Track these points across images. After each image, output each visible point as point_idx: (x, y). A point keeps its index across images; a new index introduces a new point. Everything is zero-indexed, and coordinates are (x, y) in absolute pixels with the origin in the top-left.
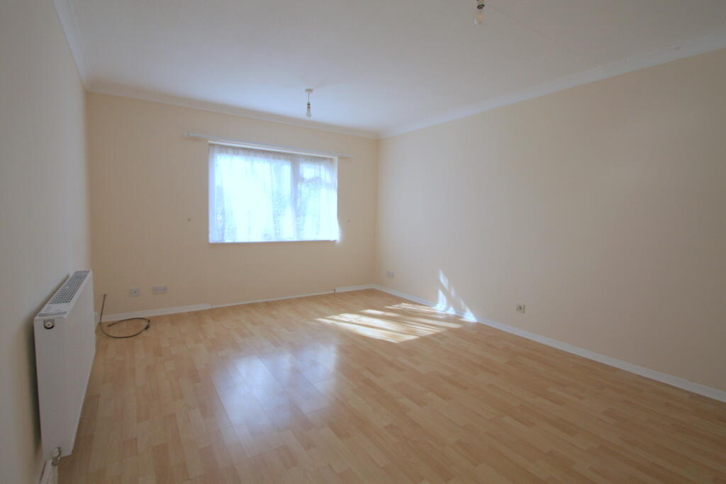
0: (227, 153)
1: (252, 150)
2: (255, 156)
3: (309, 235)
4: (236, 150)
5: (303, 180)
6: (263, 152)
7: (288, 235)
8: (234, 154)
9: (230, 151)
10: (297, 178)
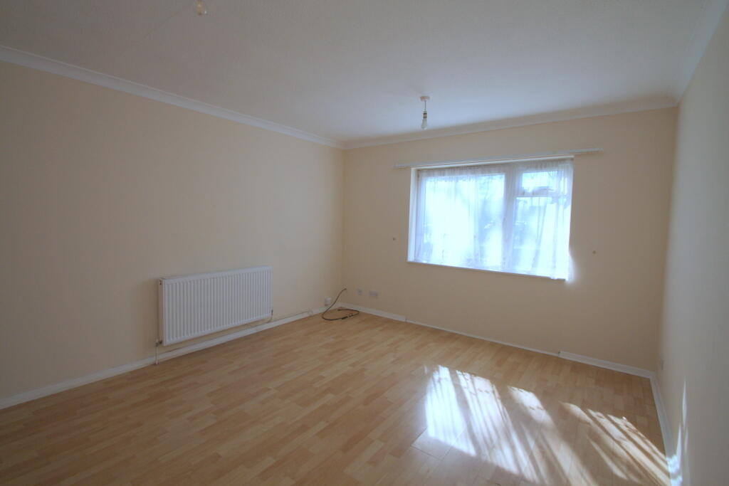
0: (434, 175)
1: (458, 167)
2: (461, 174)
3: (523, 268)
4: (441, 171)
5: (524, 194)
6: (470, 167)
7: (493, 261)
8: (441, 175)
9: (436, 173)
10: (513, 192)
